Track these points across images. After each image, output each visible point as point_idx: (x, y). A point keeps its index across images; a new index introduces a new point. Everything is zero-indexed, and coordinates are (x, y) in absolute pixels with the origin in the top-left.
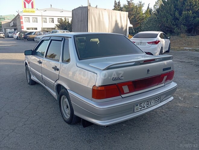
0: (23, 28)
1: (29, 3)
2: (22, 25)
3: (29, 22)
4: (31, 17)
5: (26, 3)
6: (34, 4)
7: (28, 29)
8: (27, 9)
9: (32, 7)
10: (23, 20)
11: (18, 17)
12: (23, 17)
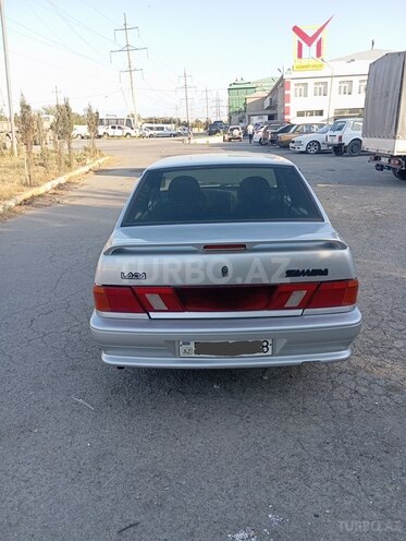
0: (288, 114)
1: (309, 45)
2: (286, 105)
3: (306, 95)
4: (311, 83)
5: (304, 44)
6: (324, 45)
7: (300, 114)
8: (304, 61)
9: (319, 54)
10: (291, 92)
11: (281, 84)
12: (293, 82)
